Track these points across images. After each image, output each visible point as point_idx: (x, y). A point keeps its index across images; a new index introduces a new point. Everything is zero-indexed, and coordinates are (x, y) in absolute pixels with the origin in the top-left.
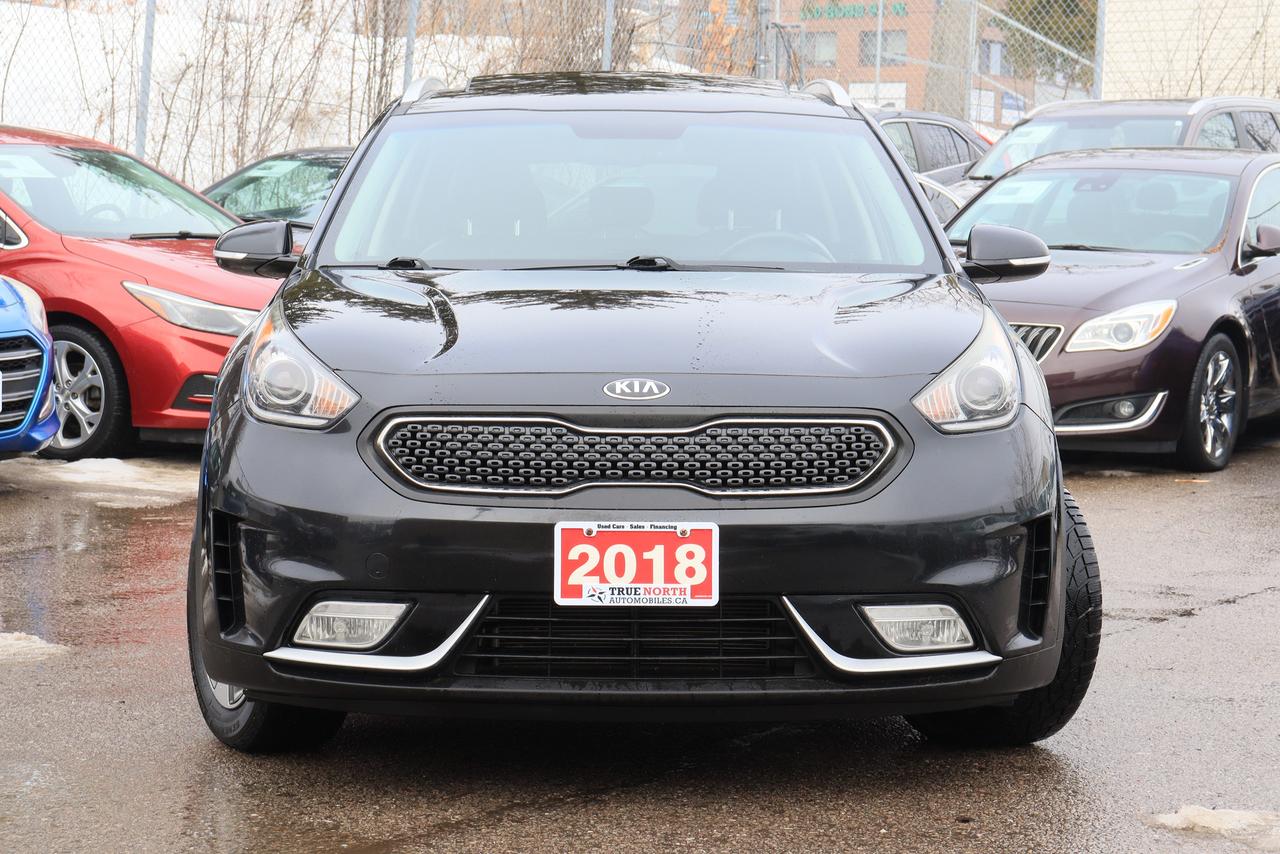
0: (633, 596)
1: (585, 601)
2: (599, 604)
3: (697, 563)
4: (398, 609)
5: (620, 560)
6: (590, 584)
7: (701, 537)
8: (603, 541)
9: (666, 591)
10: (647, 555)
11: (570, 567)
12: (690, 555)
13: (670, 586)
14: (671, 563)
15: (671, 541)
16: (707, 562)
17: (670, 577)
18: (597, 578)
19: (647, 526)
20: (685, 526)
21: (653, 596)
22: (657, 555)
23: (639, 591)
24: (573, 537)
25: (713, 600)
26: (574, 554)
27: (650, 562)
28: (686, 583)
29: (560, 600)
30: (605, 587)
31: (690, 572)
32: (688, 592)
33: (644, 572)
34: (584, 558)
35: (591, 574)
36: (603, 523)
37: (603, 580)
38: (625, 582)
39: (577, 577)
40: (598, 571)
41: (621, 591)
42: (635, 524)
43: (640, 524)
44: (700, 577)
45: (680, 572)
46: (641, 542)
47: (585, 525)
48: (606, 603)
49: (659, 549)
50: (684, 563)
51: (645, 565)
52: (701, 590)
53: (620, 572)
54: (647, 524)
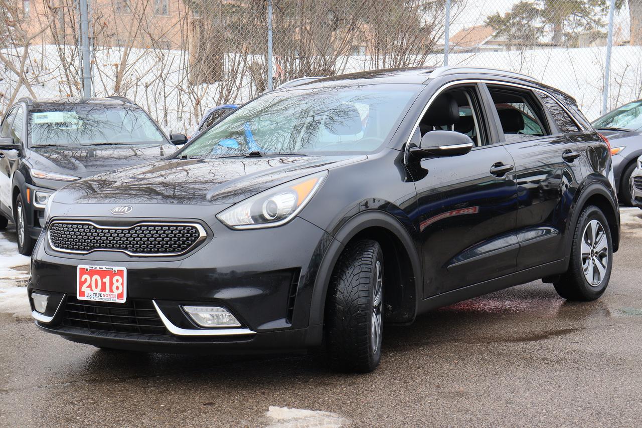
0: (100, 297)
1: (86, 298)
2: (90, 299)
3: (119, 284)
4: (47, 298)
5: (96, 280)
6: (87, 291)
7: (120, 273)
8: (92, 273)
9: (110, 296)
10: (104, 280)
11: (82, 283)
12: (117, 281)
13: (111, 293)
14: (111, 284)
15: (112, 274)
16: (122, 284)
17: (111, 291)
18: (89, 289)
19: (104, 268)
20: (116, 268)
21: (106, 297)
22: (107, 280)
23: (102, 295)
24: (83, 271)
25: (123, 301)
26: (83, 279)
27: (105, 282)
28: (116, 292)
29: (79, 298)
30: (92, 293)
31: (117, 288)
32: (116, 296)
33: (103, 289)
34: (86, 280)
35: (88, 287)
36: (91, 266)
37: (92, 290)
38: (97, 291)
39: (84, 288)
40: (90, 286)
41: (96, 295)
42: (100, 267)
43: (102, 267)
44: (120, 291)
45: (114, 288)
47: (86, 267)
48: (92, 300)
49: (108, 278)
50: (115, 284)
51: (104, 284)
52: (120, 296)
53: (96, 287)
54: (104, 267)
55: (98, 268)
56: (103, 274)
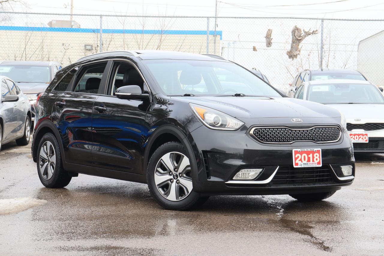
1: (299, 166)
2: (301, 167)
3: (318, 157)
4: (260, 170)
5: (305, 157)
6: (299, 163)
7: (318, 152)
8: (301, 153)
9: (313, 164)
10: (309, 156)
11: (296, 159)
12: (316, 156)
14: (313, 157)
15: (313, 153)
16: (319, 157)
17: (313, 161)
18: (301, 161)
19: (309, 150)
20: (315, 149)
21: (311, 165)
22: (311, 156)
23: (308, 164)
24: (296, 152)
25: (321, 166)
26: (296, 156)
27: (310, 157)
28: (316, 162)
29: (295, 166)
30: (302, 163)
31: (317, 159)
32: (317, 164)
33: (309, 160)
34: (298, 157)
35: (299, 160)
36: (302, 149)
37: (302, 162)
38: (305, 162)
39: (297, 161)
40: (301, 160)
41: (305, 164)
43: (308, 149)
44: (318, 161)
45: (315, 159)
46: (308, 153)
47: (298, 150)
48: (303, 167)
49: (311, 155)
50: (315, 157)
51: (309, 158)
52: (319, 163)
53: (305, 160)
55: (306, 150)
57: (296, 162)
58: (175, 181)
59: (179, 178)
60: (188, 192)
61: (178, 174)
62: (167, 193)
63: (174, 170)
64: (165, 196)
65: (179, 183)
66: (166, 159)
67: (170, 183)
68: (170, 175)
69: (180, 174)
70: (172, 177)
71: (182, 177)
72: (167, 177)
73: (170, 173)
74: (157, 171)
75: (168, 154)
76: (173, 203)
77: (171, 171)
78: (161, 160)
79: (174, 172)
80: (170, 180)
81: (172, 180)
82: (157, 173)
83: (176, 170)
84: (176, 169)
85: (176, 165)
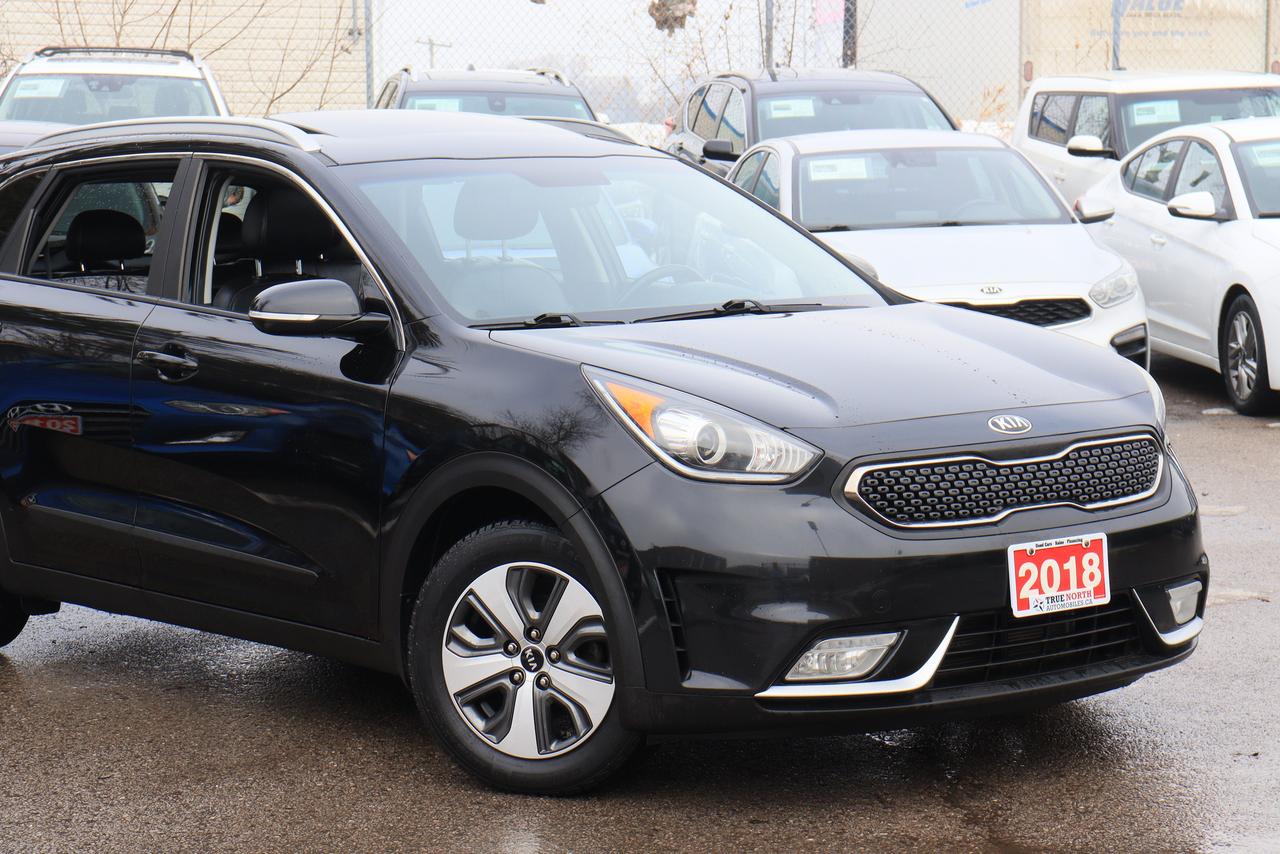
0: (1060, 603)
1: (1031, 612)
2: (1041, 612)
3: (1095, 569)
4: (890, 638)
5: (1050, 571)
6: (1033, 596)
7: (1096, 546)
8: (1038, 558)
9: (1079, 595)
10: (1066, 566)
11: (1021, 582)
12: (1091, 562)
13: (1081, 590)
14: (1080, 569)
15: (1078, 551)
16: (1101, 567)
17: (1080, 584)
18: (1037, 591)
20: (1087, 538)
21: (1071, 601)
22: (1071, 565)
23: (1064, 598)
24: (1022, 557)
25: (1106, 600)
26: (1022, 573)
27: (1068, 571)
28: (1090, 586)
29: (1018, 614)
30: (1042, 598)
31: (1092, 577)
32: (1092, 594)
33: (1065, 584)
34: (1028, 573)
36: (1039, 543)
37: (1041, 592)
38: (1052, 592)
39: (1026, 592)
40: (1037, 585)
41: (1052, 598)
42: (1058, 540)
43: (1062, 539)
44: (1097, 581)
45: (1086, 578)
47: (1029, 546)
48: (1045, 611)
49: (1073, 559)
50: (1088, 569)
51: (1065, 575)
52: (1099, 591)
53: (1051, 583)
54: (1065, 540)
55: (1053, 543)
56: (1061, 555)
57: (1023, 595)
58: (530, 677)
59: (547, 667)
60: (588, 722)
61: (541, 648)
62: (500, 725)
63: (527, 634)
64: (490, 740)
65: (549, 684)
66: (492, 589)
67: (510, 686)
68: (509, 654)
69: (549, 650)
70: (516, 662)
71: (560, 664)
72: (498, 663)
73: (507, 644)
74: (453, 637)
75: (499, 573)
76: (527, 769)
77: (511, 639)
78: (471, 592)
79: (525, 644)
80: (510, 673)
81: (516, 676)
82: (452, 645)
83: (534, 633)
84: (535, 630)
85: (534, 615)
